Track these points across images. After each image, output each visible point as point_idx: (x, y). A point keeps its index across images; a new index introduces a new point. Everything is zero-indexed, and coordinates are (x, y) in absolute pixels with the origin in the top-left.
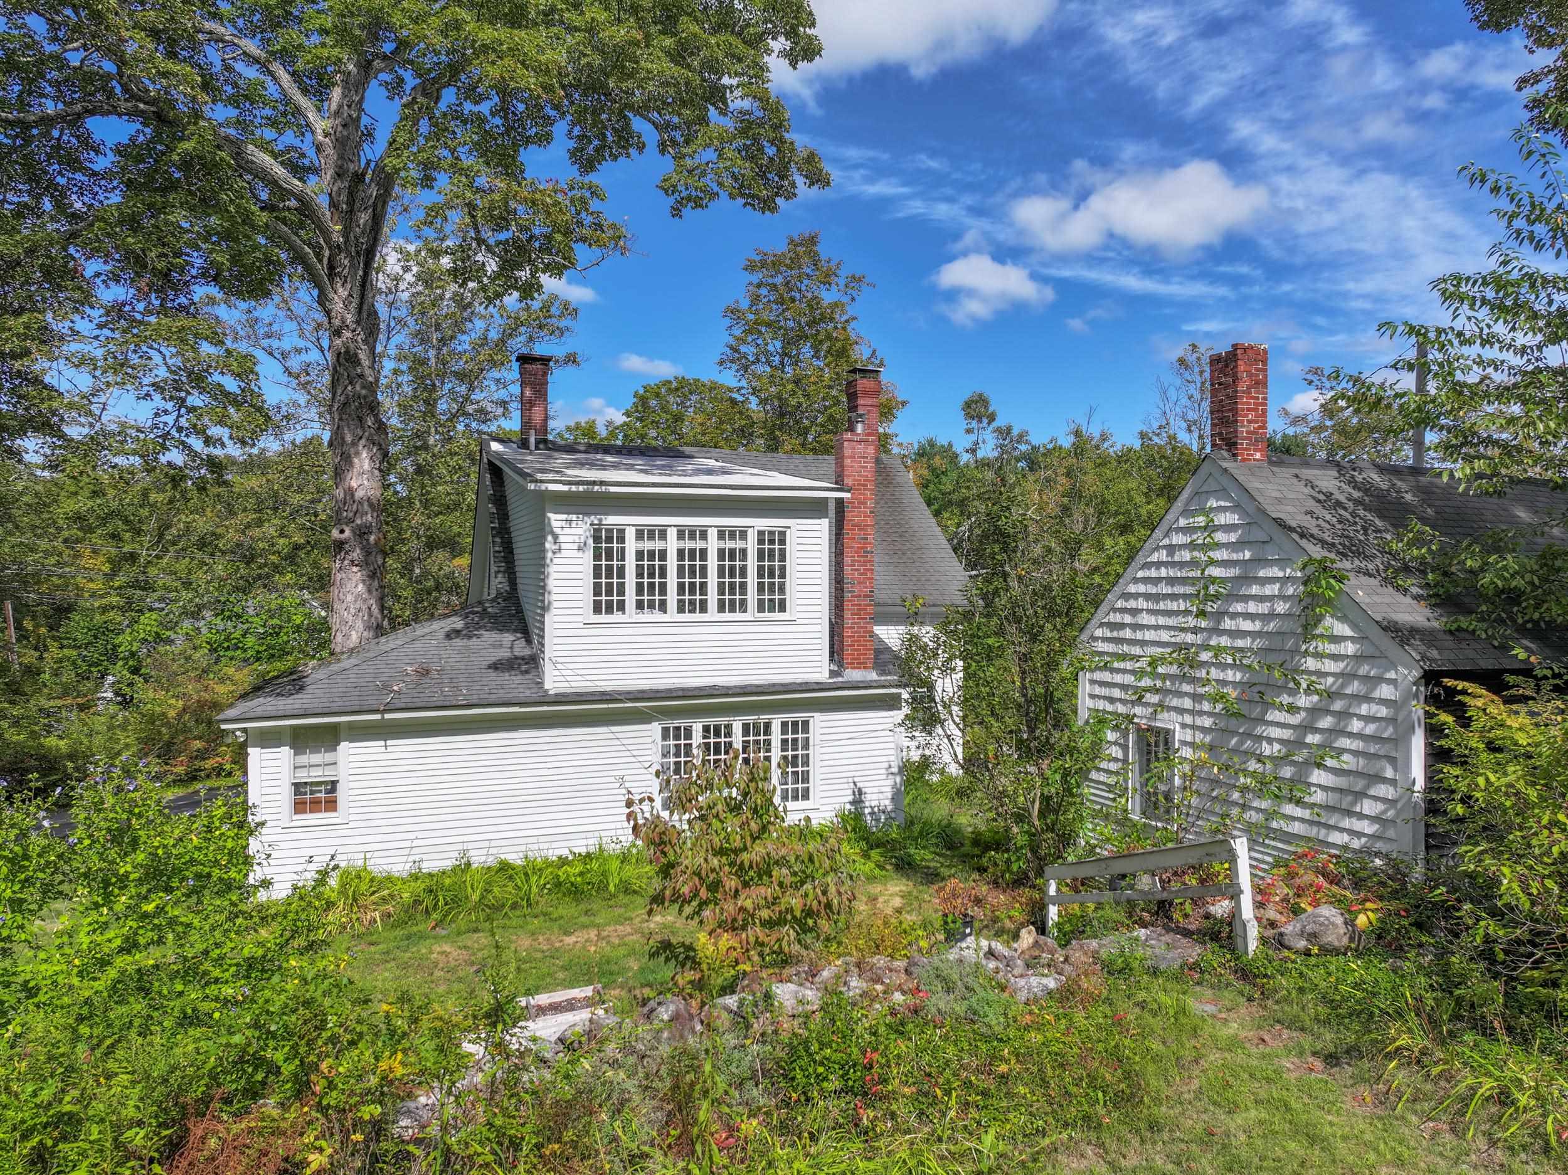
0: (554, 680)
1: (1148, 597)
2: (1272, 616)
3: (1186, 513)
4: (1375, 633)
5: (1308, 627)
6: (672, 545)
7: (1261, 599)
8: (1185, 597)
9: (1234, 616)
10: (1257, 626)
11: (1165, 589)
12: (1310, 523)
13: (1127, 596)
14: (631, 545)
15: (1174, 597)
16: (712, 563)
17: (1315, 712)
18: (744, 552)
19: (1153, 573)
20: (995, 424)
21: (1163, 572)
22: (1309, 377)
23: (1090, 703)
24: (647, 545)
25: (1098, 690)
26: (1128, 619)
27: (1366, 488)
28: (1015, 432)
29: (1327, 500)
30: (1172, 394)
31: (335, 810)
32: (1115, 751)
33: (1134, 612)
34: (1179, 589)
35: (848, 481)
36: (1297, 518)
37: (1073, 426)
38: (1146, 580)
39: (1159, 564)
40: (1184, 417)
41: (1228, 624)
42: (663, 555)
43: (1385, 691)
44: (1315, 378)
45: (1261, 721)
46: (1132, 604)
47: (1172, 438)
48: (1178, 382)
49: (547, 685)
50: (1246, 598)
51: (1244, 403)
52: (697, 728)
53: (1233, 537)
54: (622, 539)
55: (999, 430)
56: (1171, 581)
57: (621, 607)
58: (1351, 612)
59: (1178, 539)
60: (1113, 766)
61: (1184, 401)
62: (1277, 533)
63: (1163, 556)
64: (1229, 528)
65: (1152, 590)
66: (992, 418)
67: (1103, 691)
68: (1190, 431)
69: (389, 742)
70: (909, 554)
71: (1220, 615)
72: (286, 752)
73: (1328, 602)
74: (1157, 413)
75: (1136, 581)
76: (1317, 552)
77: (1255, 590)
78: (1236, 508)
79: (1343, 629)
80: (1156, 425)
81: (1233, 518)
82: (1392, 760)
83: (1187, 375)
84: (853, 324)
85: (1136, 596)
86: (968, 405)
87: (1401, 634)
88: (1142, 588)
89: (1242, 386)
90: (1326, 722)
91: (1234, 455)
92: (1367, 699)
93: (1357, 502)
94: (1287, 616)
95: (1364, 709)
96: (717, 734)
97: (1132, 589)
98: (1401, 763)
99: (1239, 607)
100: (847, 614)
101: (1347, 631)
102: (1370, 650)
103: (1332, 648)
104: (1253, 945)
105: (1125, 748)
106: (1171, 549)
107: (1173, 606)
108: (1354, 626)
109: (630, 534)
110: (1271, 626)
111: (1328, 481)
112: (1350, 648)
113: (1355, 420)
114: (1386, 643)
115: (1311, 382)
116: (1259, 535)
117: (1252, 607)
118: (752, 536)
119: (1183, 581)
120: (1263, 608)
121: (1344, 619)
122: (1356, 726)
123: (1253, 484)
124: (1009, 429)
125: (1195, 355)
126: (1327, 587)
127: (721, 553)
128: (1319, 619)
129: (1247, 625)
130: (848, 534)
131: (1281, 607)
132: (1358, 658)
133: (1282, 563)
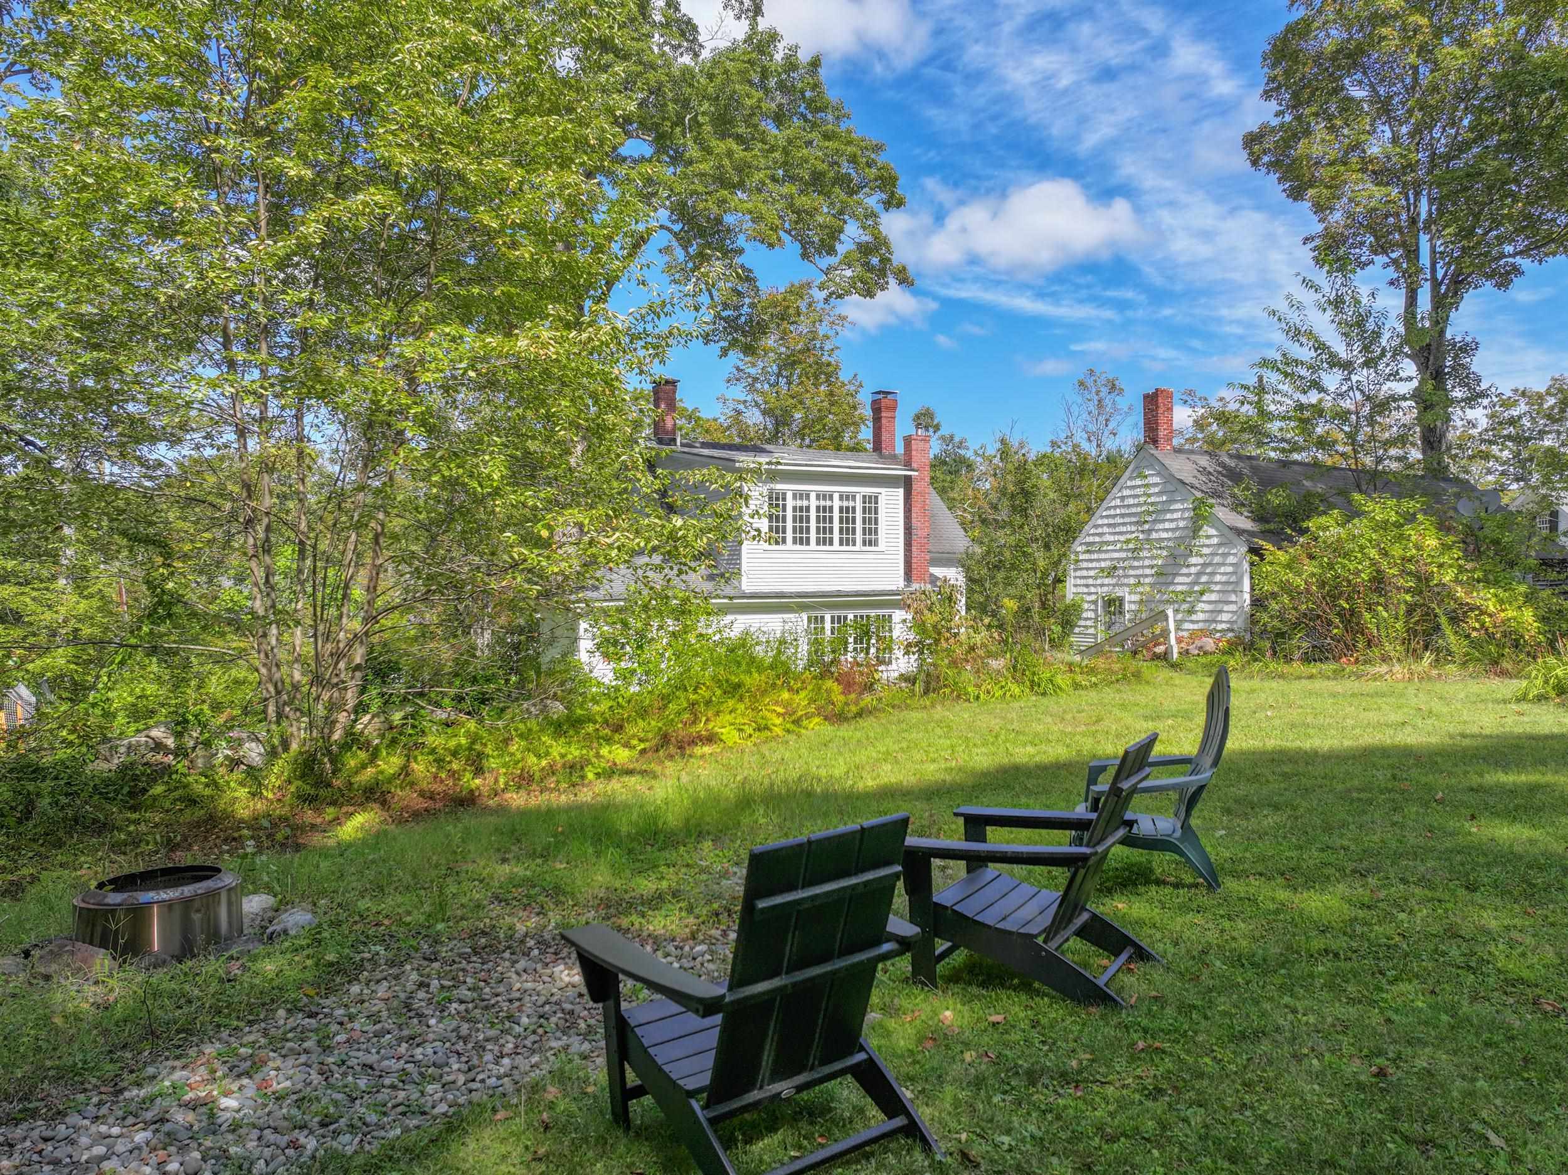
0: (748, 584)
1: (1109, 525)
2: (1177, 529)
3: (1131, 478)
4: (1227, 531)
5: (1195, 531)
6: (813, 503)
7: (1172, 520)
8: (1131, 523)
9: (1157, 531)
10: (1170, 535)
11: (1119, 520)
12: (1196, 482)
13: (1096, 526)
14: (790, 503)
15: (1124, 524)
16: (836, 515)
17: (1199, 574)
18: (854, 508)
19: (1112, 512)
20: (939, 433)
21: (1118, 511)
23: (1074, 590)
24: (799, 503)
25: (1079, 582)
26: (1097, 539)
27: (1223, 465)
28: (957, 439)
29: (1203, 471)
30: (1075, 409)
32: (1091, 615)
33: (1100, 535)
34: (1127, 520)
35: (914, 465)
36: (1189, 480)
37: (998, 435)
38: (1107, 517)
39: (1115, 507)
40: (1084, 430)
41: (1154, 535)
42: (808, 509)
43: (1231, 559)
45: (1172, 583)
46: (1100, 530)
47: (1076, 446)
48: (1079, 400)
49: (744, 587)
50: (1164, 521)
51: (1162, 419)
52: (828, 617)
53: (1157, 490)
54: (784, 499)
55: (943, 438)
56: (1122, 516)
57: (784, 541)
58: (1216, 522)
59: (1126, 492)
60: (1089, 623)
62: (1180, 486)
63: (1118, 502)
64: (1156, 485)
65: (1111, 521)
66: (937, 428)
67: (1083, 582)
68: (1089, 439)
71: (1150, 531)
73: (1205, 518)
74: (1063, 426)
75: (1102, 517)
76: (1199, 495)
77: (1168, 516)
78: (1159, 474)
79: (1213, 532)
80: (1063, 436)
81: (1157, 480)
82: (1234, 592)
84: (836, 352)
85: (1102, 526)
86: (917, 417)
87: (1239, 532)
88: (1106, 521)
89: (1160, 411)
90: (1204, 579)
91: (1157, 447)
92: (1224, 564)
93: (1219, 472)
94: (1186, 528)
95: (1222, 570)
96: (839, 621)
97: (1100, 522)
98: (1238, 592)
99: (1161, 526)
100: (914, 549)
101: (1214, 532)
102: (1225, 541)
103: (1207, 542)
104: (1175, 656)
105: (1096, 611)
106: (1123, 498)
107: (1124, 529)
108: (1217, 529)
109: (789, 495)
110: (1177, 534)
111: (1204, 461)
112: (1215, 541)
113: (1221, 434)
114: (1231, 535)
116: (1170, 488)
117: (1167, 525)
118: (859, 498)
119: (1129, 515)
120: (1173, 525)
121: (1213, 527)
122: (1218, 578)
123: (1167, 462)
124: (952, 437)
126: (1203, 511)
127: (841, 509)
128: (1201, 528)
129: (1165, 535)
130: (915, 498)
131: (1182, 524)
132: (1220, 545)
133: (1182, 501)
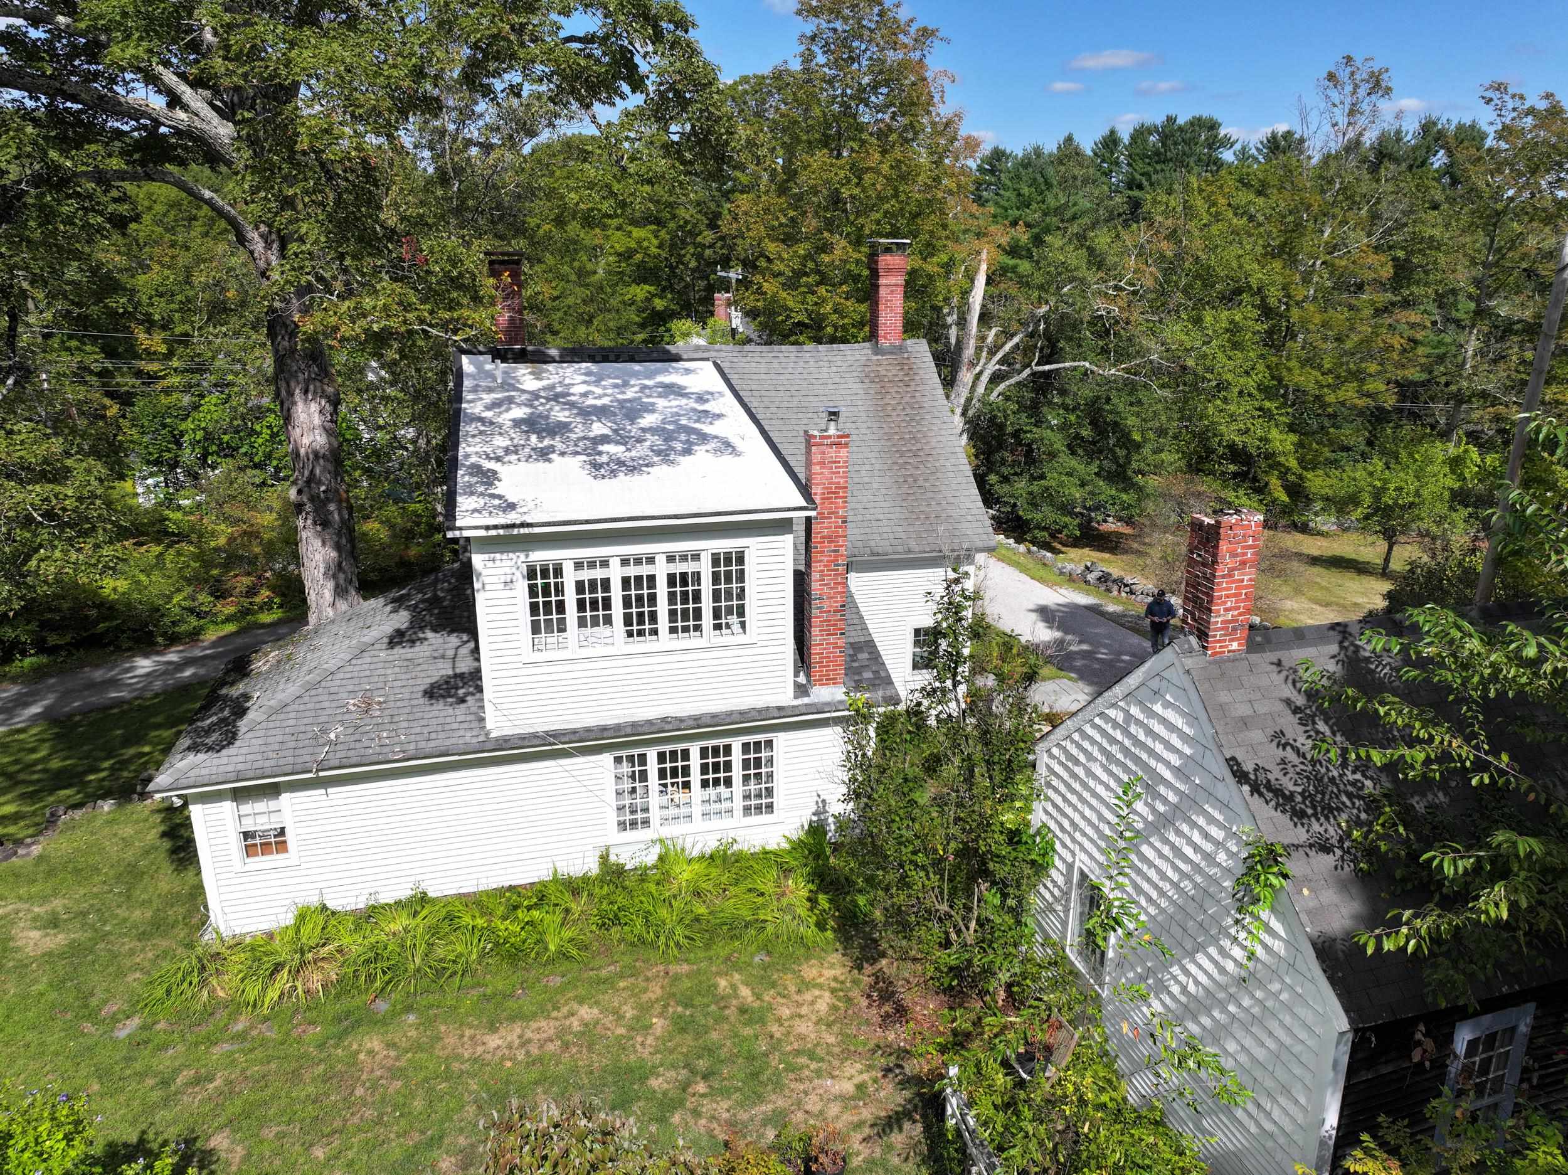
0: (497, 723)
6: (616, 573)
14: (570, 578)
16: (662, 590)
18: (697, 575)
22: (1488, 94)
24: (587, 576)
31: (285, 850)
35: (817, 490)
36: (1258, 753)
42: (606, 583)
44: (1495, 95)
49: (489, 724)
51: (1223, 589)
52: (652, 755)
54: (559, 574)
57: (563, 643)
61: (1327, 128)
69: (330, 790)
70: (921, 482)
72: (228, 806)
83: (1335, 96)
89: (1222, 571)
91: (1204, 647)
96: (674, 759)
100: (815, 631)
109: (568, 568)
115: (1489, 101)
118: (706, 560)
125: (1349, 69)
127: (671, 579)
130: (816, 547)
